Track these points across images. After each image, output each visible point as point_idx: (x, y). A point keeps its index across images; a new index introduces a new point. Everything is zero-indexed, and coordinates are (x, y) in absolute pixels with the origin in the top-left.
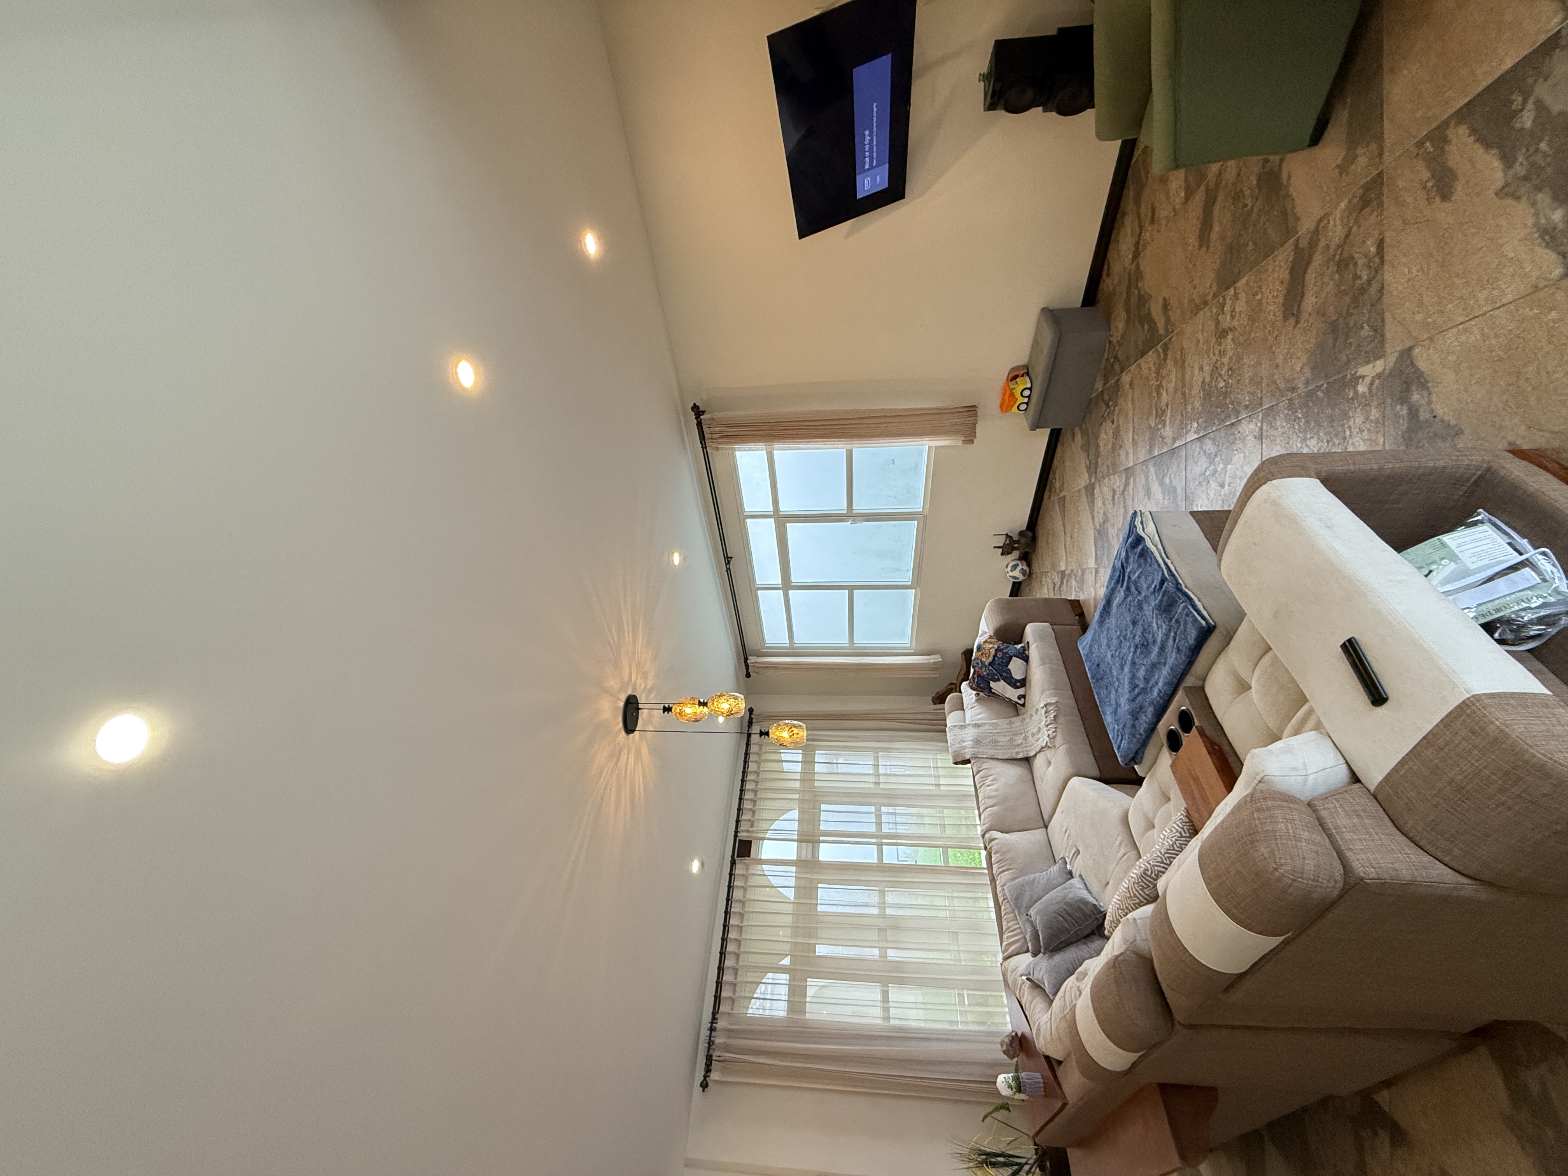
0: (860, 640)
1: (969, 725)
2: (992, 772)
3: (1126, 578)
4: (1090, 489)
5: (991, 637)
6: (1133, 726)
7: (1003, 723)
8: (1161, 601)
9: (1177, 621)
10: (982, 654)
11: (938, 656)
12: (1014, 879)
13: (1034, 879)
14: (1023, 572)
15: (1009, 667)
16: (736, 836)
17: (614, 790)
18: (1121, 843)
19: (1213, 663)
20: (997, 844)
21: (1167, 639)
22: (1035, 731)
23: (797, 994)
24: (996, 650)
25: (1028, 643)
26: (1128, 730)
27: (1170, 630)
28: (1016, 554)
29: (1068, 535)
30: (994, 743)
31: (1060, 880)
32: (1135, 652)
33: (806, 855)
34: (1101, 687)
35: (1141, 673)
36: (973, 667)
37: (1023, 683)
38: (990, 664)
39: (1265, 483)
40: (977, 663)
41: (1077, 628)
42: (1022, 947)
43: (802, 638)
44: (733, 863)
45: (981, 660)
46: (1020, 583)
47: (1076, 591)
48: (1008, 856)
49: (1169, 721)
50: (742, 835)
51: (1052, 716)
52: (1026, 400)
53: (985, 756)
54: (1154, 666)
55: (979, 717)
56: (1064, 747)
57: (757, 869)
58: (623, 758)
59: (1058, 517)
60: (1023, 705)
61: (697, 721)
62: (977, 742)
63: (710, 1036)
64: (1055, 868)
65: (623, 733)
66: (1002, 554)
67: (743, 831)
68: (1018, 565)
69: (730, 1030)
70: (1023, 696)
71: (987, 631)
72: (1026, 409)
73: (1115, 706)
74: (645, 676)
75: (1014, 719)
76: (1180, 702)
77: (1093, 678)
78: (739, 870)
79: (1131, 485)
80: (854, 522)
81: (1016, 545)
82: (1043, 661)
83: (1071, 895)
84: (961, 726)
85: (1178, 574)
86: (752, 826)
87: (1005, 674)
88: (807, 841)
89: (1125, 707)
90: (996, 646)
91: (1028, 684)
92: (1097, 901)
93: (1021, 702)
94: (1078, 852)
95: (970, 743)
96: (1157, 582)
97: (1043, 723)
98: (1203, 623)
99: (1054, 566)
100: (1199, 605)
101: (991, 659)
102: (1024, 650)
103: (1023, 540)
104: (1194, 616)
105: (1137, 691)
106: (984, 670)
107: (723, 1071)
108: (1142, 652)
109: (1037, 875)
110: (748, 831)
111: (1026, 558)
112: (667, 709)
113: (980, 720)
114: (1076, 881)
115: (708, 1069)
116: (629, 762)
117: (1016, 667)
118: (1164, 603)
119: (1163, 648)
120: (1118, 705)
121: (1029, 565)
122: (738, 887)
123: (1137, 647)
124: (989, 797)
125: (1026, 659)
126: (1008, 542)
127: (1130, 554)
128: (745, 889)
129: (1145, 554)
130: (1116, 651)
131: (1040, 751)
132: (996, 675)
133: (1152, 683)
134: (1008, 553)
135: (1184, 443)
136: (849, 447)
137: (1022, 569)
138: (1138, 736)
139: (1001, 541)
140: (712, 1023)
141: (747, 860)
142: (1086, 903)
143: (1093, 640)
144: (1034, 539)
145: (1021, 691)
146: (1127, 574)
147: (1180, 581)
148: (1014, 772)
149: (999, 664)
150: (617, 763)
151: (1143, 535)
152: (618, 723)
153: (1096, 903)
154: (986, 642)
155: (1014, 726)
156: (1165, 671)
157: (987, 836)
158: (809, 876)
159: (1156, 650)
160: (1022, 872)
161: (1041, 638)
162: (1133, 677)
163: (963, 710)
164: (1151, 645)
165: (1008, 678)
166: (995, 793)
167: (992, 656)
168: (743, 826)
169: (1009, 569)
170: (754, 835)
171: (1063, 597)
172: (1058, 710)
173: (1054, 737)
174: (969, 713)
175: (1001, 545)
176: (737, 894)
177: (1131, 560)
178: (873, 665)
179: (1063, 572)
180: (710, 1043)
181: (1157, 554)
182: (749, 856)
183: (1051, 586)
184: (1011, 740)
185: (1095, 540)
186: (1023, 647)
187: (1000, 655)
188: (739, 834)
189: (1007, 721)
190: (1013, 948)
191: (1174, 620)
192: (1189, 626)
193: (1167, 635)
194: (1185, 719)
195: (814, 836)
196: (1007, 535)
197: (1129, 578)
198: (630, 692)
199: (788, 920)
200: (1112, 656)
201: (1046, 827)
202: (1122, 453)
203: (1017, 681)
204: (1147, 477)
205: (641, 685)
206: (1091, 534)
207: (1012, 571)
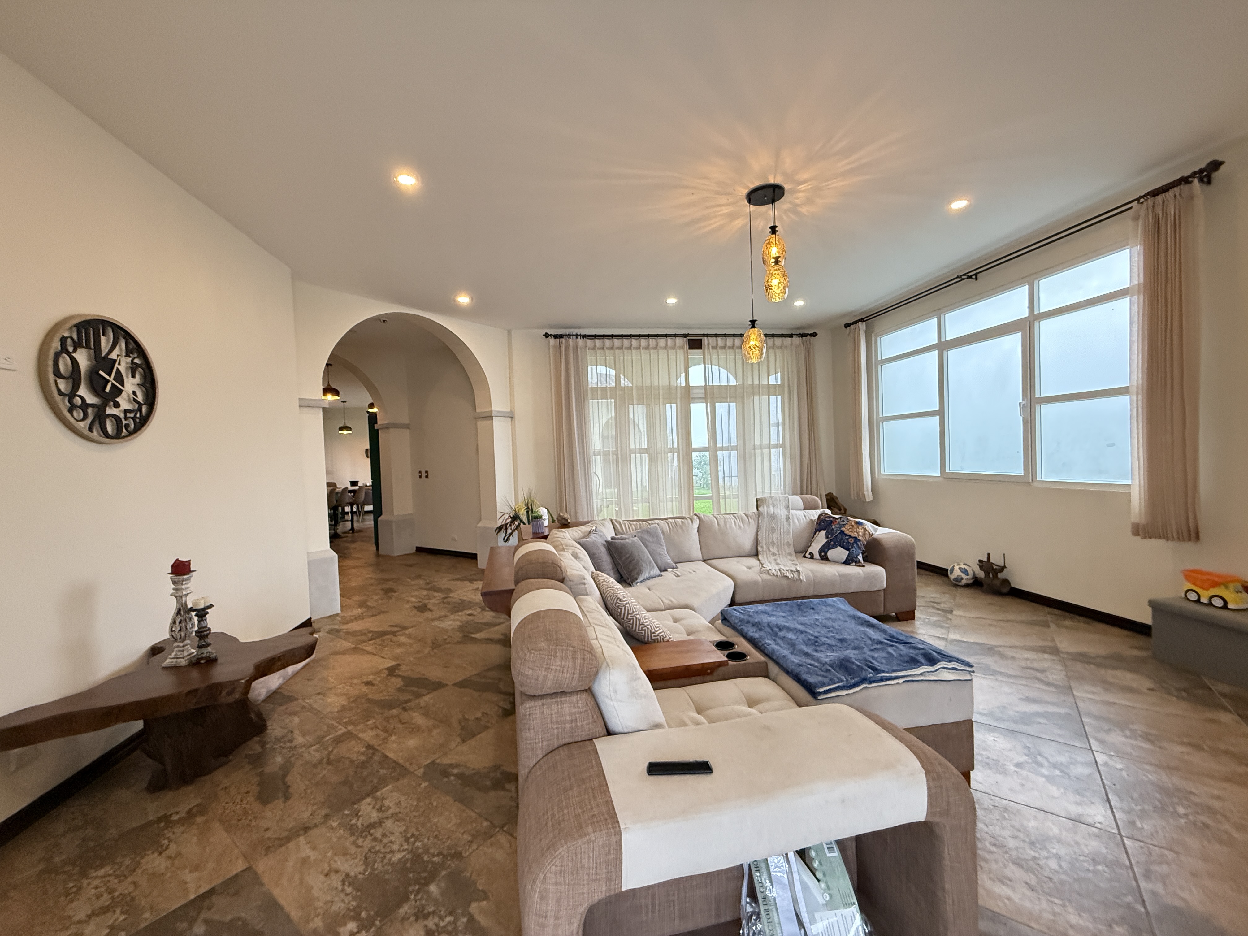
0: (887, 428)
1: (789, 512)
2: (746, 526)
3: (892, 643)
4: (1055, 651)
5: (871, 535)
6: (748, 622)
7: (790, 538)
8: (853, 663)
9: (828, 671)
10: (852, 526)
11: (871, 499)
12: (663, 532)
13: (662, 545)
14: (959, 579)
15: (839, 547)
16: (704, 335)
17: (693, 198)
18: (671, 601)
19: (783, 688)
20: (688, 523)
21: (814, 660)
22: (779, 561)
23: (604, 393)
24: (856, 538)
25: (864, 566)
26: (746, 617)
27: (821, 663)
28: (981, 574)
29: (995, 623)
30: (773, 530)
31: (660, 563)
32: (812, 635)
33: (695, 393)
34: (792, 607)
35: (790, 636)
36: (840, 518)
37: (824, 558)
38: (842, 532)
39: (923, 767)
40: (843, 521)
41: (881, 611)
42: (619, 532)
43: (887, 372)
44: (685, 336)
45: (846, 524)
46: (947, 576)
47: (925, 619)
48: (680, 530)
49: (743, 645)
50: (705, 340)
51: (788, 575)
52: (1204, 600)
53: (760, 522)
54: (792, 645)
55: (796, 521)
56: (760, 579)
57: (681, 355)
58: (724, 200)
59: (1024, 617)
60: (805, 557)
61: (764, 262)
62: (773, 517)
63: (573, 335)
64: (670, 561)
65: (745, 192)
66: (980, 561)
67: (708, 340)
68: (968, 575)
69: (577, 347)
70: (812, 557)
71: (877, 533)
72: (1188, 599)
73: (770, 613)
74: (809, 201)
75: (792, 548)
76: (755, 656)
77: (801, 603)
78: (679, 341)
79: (1047, 688)
80: (1023, 407)
81: (991, 575)
82: (842, 576)
83: (644, 565)
84: (788, 507)
85: (883, 685)
86: (713, 348)
87: (832, 543)
88: (706, 393)
89: (765, 619)
90: (860, 538)
91: (824, 562)
92: (641, 582)
93: (807, 555)
94: (678, 576)
95: (772, 512)
96: (876, 664)
97: (783, 568)
98: (821, 690)
99: (960, 606)
100: (844, 693)
101: (847, 532)
102: (856, 562)
103: (997, 582)
104: (829, 685)
105: (775, 631)
106: (837, 526)
107: (554, 346)
108: (809, 639)
109: (665, 548)
110: (709, 344)
111: (976, 584)
112: (773, 230)
113: (793, 521)
114: (656, 571)
115: (556, 337)
116: (723, 208)
117: (839, 553)
118: (849, 665)
119: (807, 655)
120: (770, 615)
121: (967, 586)
122: (667, 341)
123: (816, 637)
124: (725, 522)
125: (847, 562)
126: (995, 567)
127: (917, 651)
128: (666, 348)
129: (913, 662)
130: (821, 623)
131: (760, 563)
132: (832, 536)
133: (780, 641)
134: (981, 567)
135: (1093, 748)
136: (1134, 390)
137: (962, 579)
138: (739, 624)
139: (996, 560)
140: (580, 335)
141: (686, 346)
142: (639, 573)
143: (839, 609)
144: (997, 593)
145: (817, 555)
146: (897, 645)
147: (873, 685)
148: (747, 544)
149: (842, 539)
150: (717, 193)
151: (937, 667)
152: (753, 183)
153: (638, 580)
154: (865, 530)
155: (786, 547)
156: (786, 652)
157: (695, 517)
158: (679, 396)
159: (809, 650)
160: (668, 539)
161: (869, 578)
162: (789, 629)
163: (804, 509)
164: (813, 647)
165: (829, 546)
166: (728, 526)
167: (850, 534)
168: (712, 340)
169: (963, 566)
170: (706, 351)
171: (917, 608)
172: (793, 580)
173: (769, 574)
174: (801, 513)
175: (992, 561)
176: (662, 342)
177: (912, 651)
178: (861, 438)
179: (951, 612)
180: (569, 336)
181: (910, 672)
182: (690, 348)
183: (937, 601)
184: (773, 543)
185: (982, 644)
186: (859, 562)
187: (851, 541)
188: (706, 338)
189: (791, 542)
190: (618, 526)
191: (830, 668)
192: (820, 679)
193: (818, 660)
194: (740, 656)
195: (712, 398)
196: (1005, 567)
197: (892, 646)
198: (787, 187)
199: (647, 383)
200: (817, 620)
201: (704, 561)
202: (1098, 689)
203: (826, 553)
204: (1053, 704)
205: (798, 198)
206: (992, 641)
207: (960, 568)
